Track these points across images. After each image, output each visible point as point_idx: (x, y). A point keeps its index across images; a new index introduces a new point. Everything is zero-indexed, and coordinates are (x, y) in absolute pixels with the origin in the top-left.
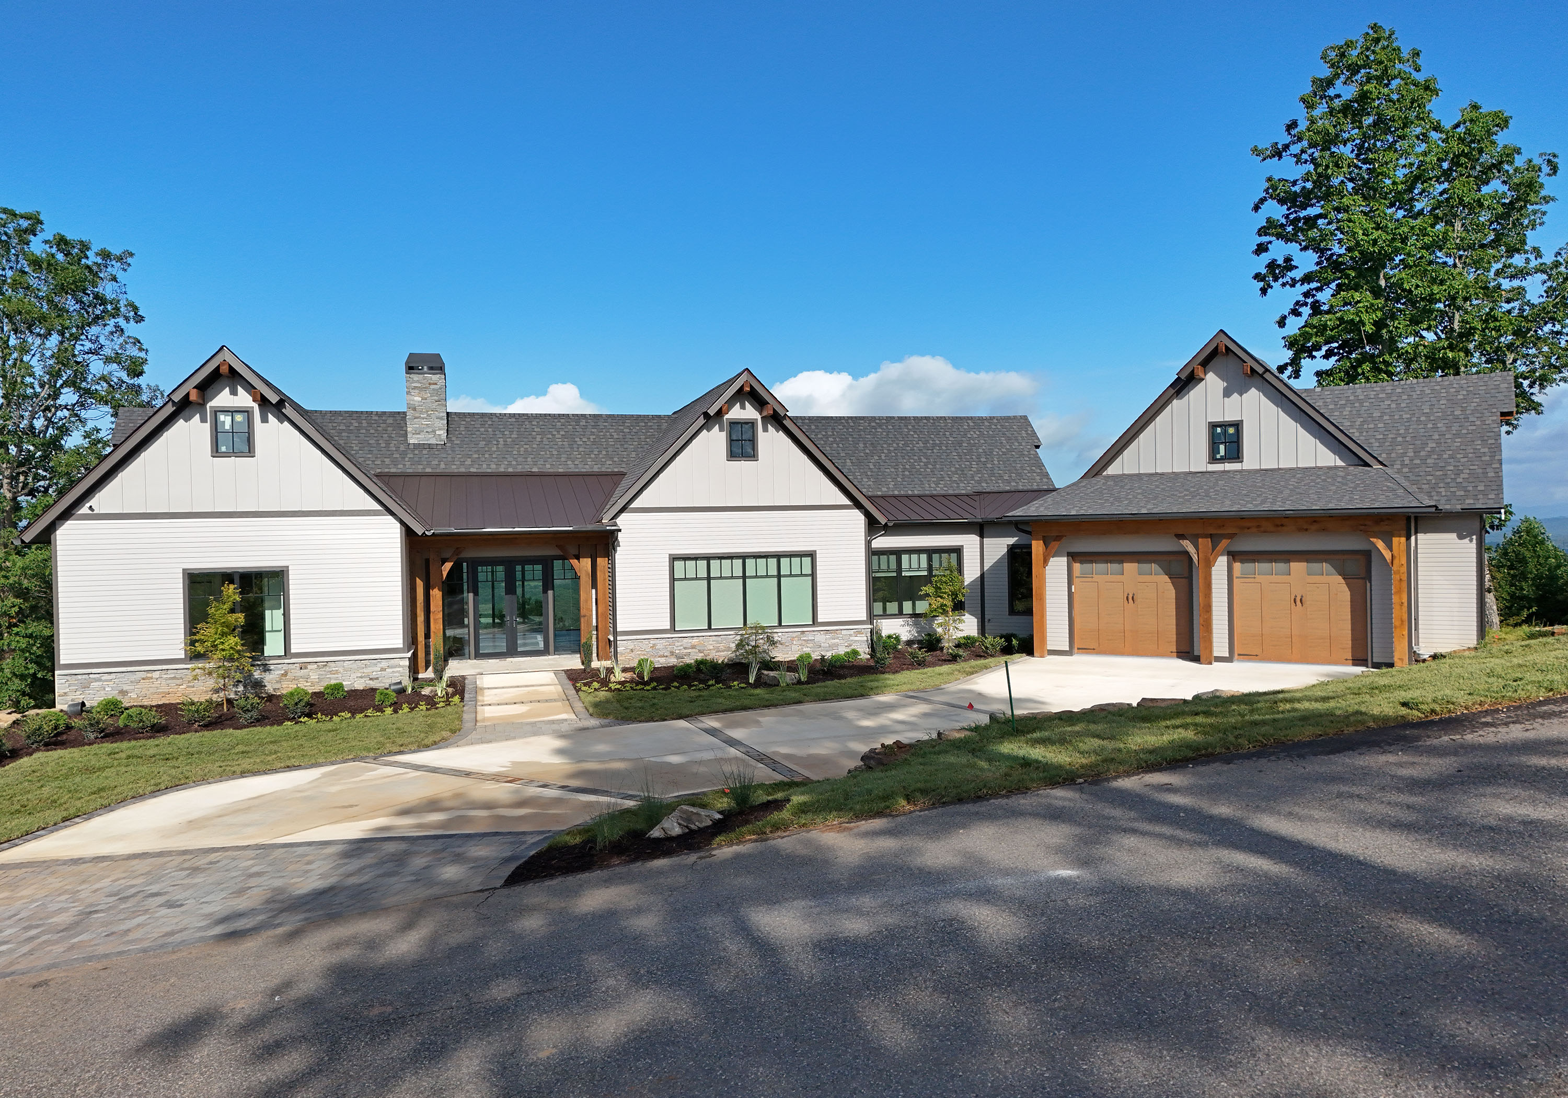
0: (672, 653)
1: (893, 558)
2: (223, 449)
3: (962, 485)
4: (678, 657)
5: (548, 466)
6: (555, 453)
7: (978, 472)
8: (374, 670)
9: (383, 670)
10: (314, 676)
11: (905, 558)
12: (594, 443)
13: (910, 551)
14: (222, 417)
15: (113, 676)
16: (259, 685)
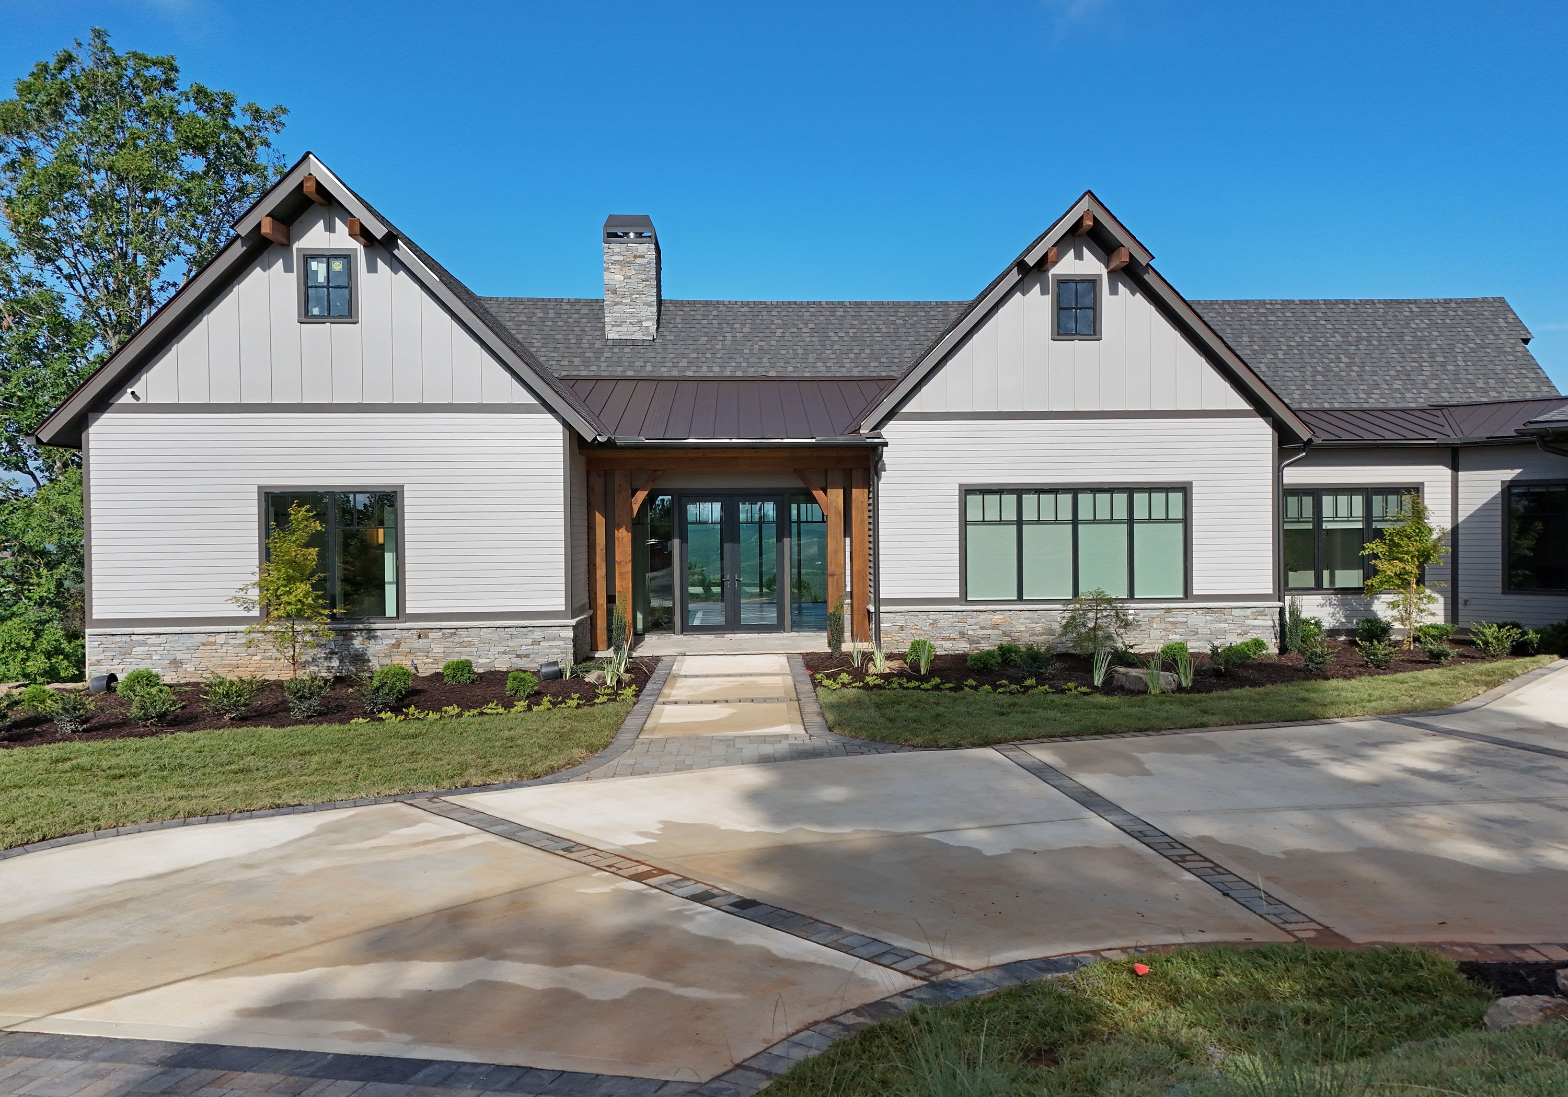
0: (962, 635)
1: (1308, 501)
2: (316, 311)
3: (1408, 395)
4: (971, 641)
5: (790, 369)
6: (800, 351)
7: (1434, 376)
8: (523, 643)
9: (536, 643)
10: (437, 649)
11: (1327, 501)
12: (854, 339)
13: (1336, 490)
14: (314, 265)
15: (163, 638)
16: (360, 659)
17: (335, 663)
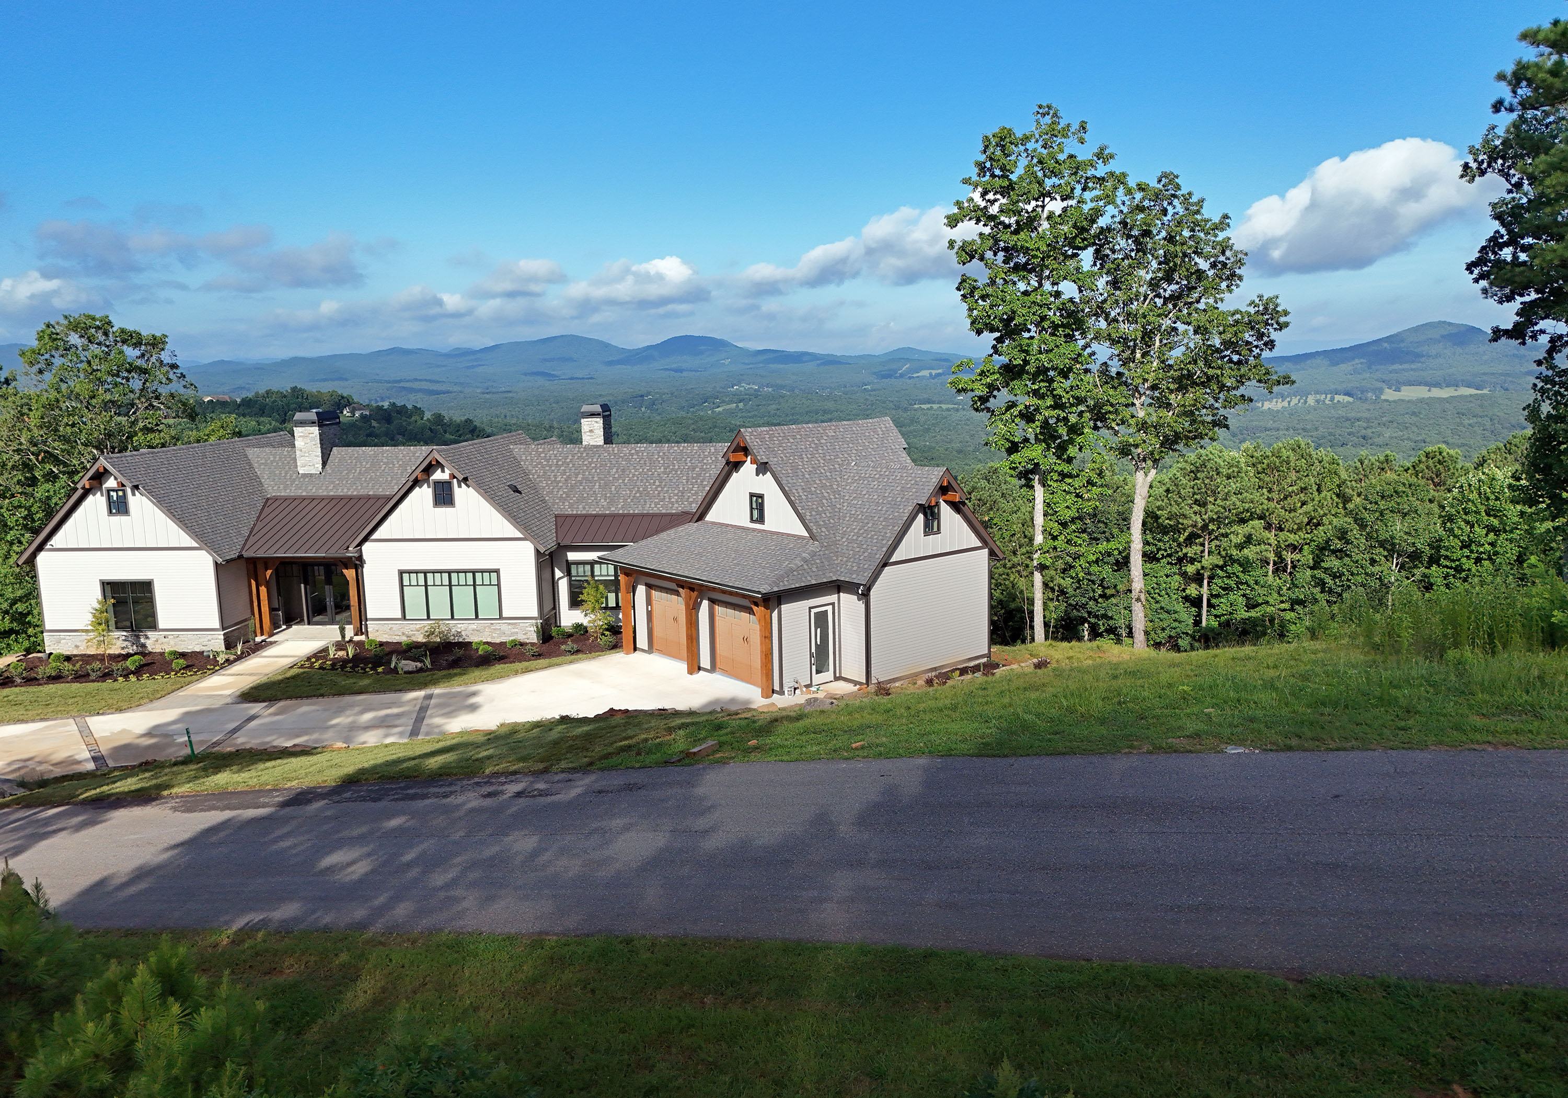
0: (403, 634)
2: (114, 511)
4: (408, 637)
8: (204, 640)
10: (172, 643)
11: (597, 567)
14: (112, 493)
16: (144, 646)
17: (135, 647)
